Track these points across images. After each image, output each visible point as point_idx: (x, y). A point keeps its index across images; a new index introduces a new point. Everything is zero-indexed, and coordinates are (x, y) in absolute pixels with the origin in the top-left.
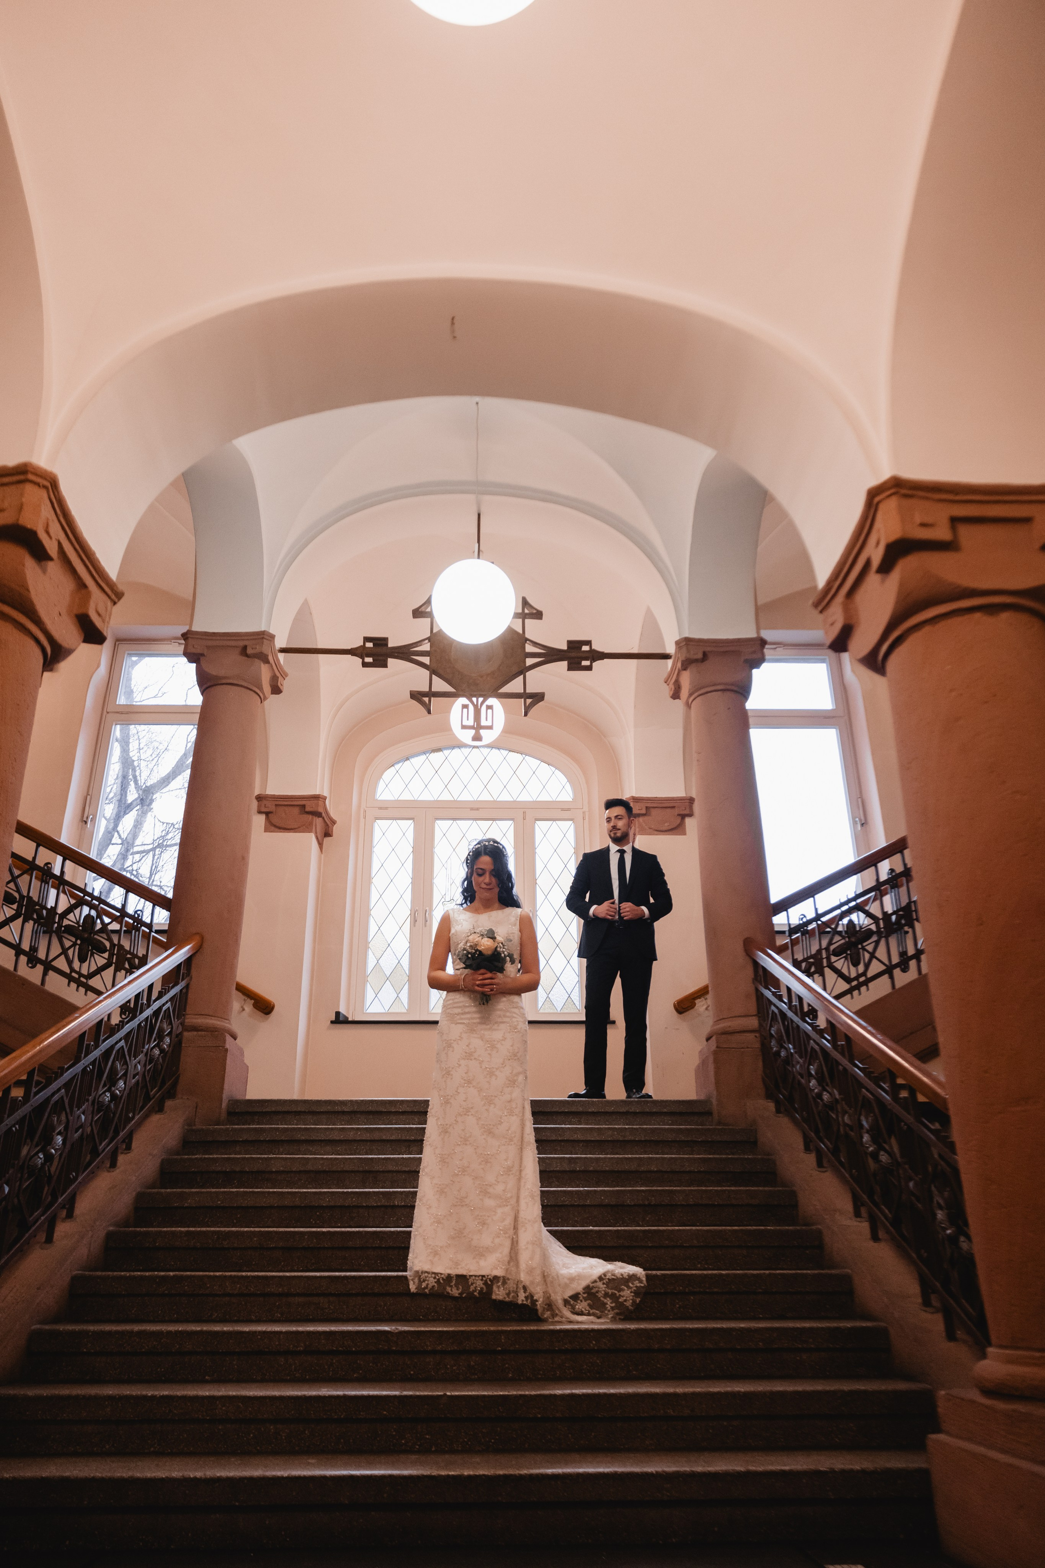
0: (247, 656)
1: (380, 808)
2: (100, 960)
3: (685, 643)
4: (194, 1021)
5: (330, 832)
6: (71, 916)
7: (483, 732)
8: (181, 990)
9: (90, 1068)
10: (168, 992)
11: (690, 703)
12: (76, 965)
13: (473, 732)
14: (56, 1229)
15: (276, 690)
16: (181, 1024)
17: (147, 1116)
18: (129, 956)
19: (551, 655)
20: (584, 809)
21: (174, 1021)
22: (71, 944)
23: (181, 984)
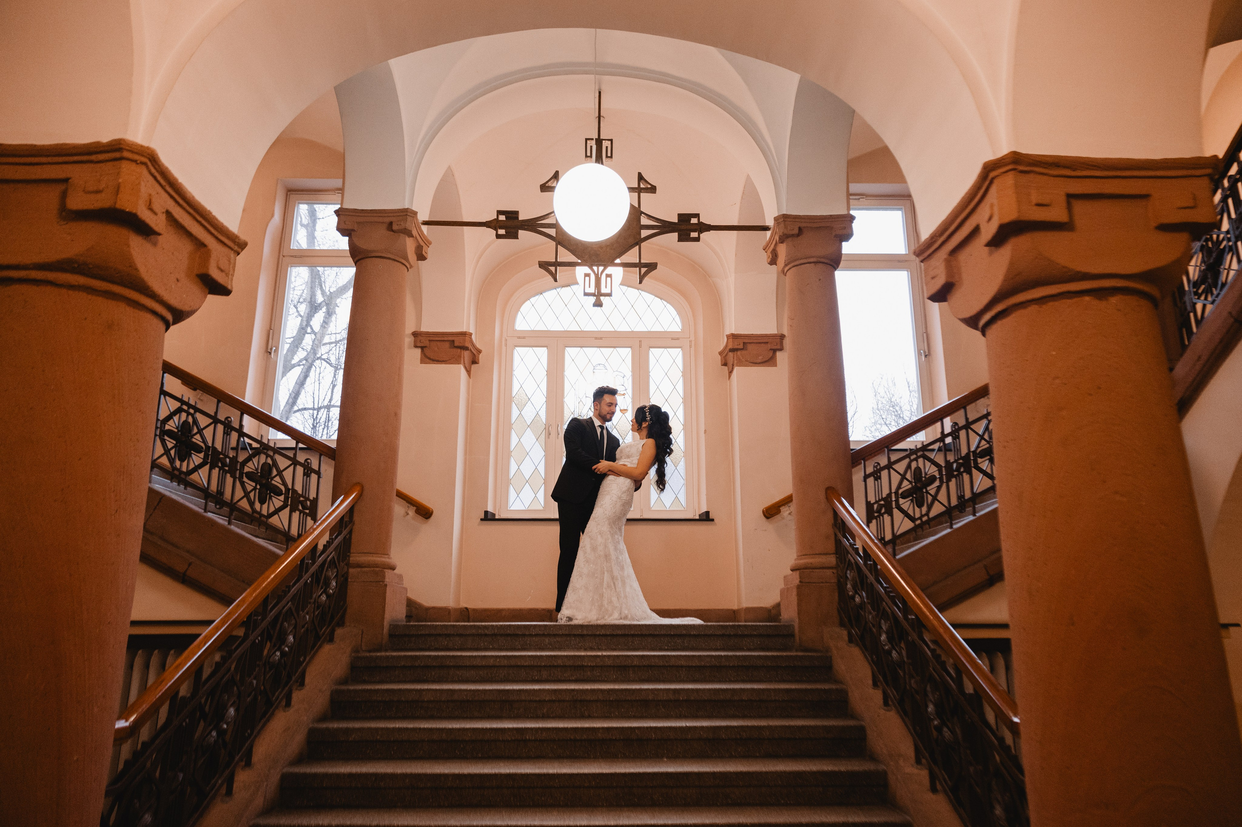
0: (393, 231)
1: (519, 338)
2: (278, 502)
3: (783, 219)
4: (358, 559)
5: (477, 360)
6: (250, 464)
7: (604, 299)
8: (345, 538)
9: (258, 640)
10: (332, 543)
11: (785, 272)
12: (257, 506)
13: (593, 299)
14: (236, 779)
15: (421, 257)
16: (346, 564)
17: (320, 647)
18: (302, 499)
19: (665, 227)
20: (691, 339)
21: (339, 565)
22: (252, 488)
23: (345, 532)
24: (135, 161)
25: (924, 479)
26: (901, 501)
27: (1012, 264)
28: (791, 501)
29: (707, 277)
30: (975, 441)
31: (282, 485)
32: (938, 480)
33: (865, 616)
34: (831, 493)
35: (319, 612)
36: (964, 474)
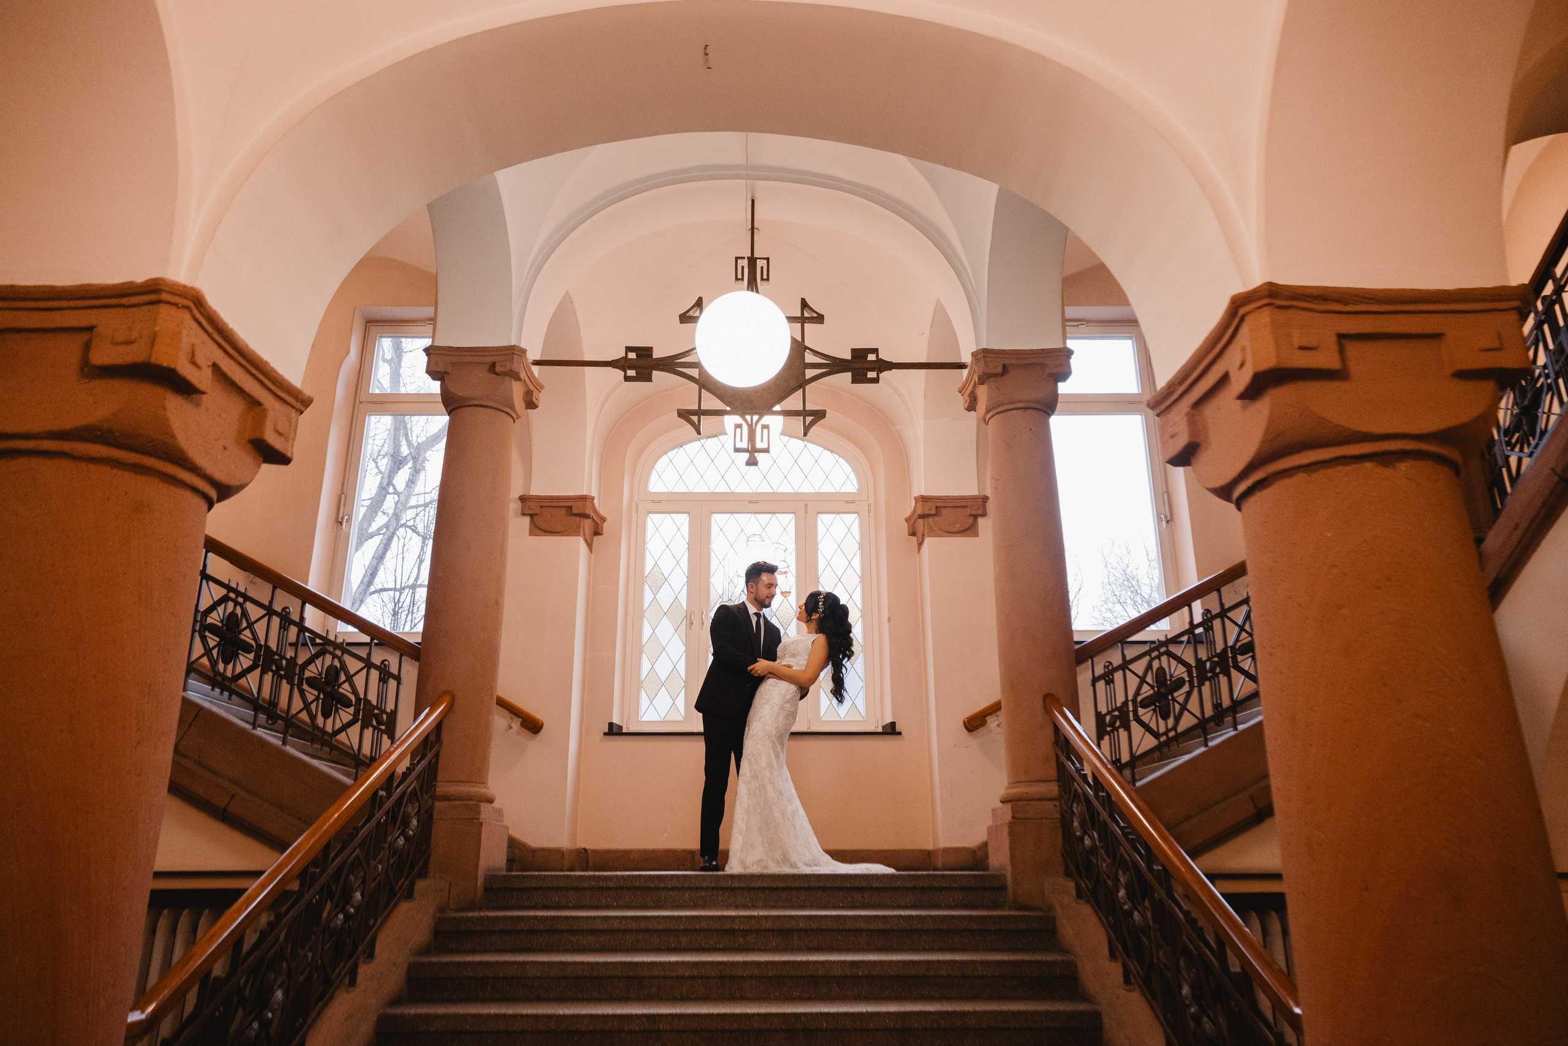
0: (496, 373)
1: (653, 502)
2: (346, 715)
3: (984, 355)
4: (446, 790)
5: (600, 531)
6: (312, 667)
7: (759, 456)
8: (430, 762)
9: (316, 899)
10: (414, 770)
11: (987, 420)
12: (320, 720)
13: (746, 456)
15: (531, 405)
16: (431, 797)
17: (395, 905)
18: (376, 712)
19: (835, 366)
20: (870, 502)
21: (422, 798)
22: (313, 697)
23: (429, 756)
24: (176, 305)
25: (1169, 682)
26: (1141, 711)
27: (1271, 422)
28: (1000, 709)
29: (890, 424)
30: (1233, 633)
31: (352, 693)
32: (1187, 683)
33: (1098, 864)
34: (1050, 702)
35: (394, 861)
36: (1221, 676)
